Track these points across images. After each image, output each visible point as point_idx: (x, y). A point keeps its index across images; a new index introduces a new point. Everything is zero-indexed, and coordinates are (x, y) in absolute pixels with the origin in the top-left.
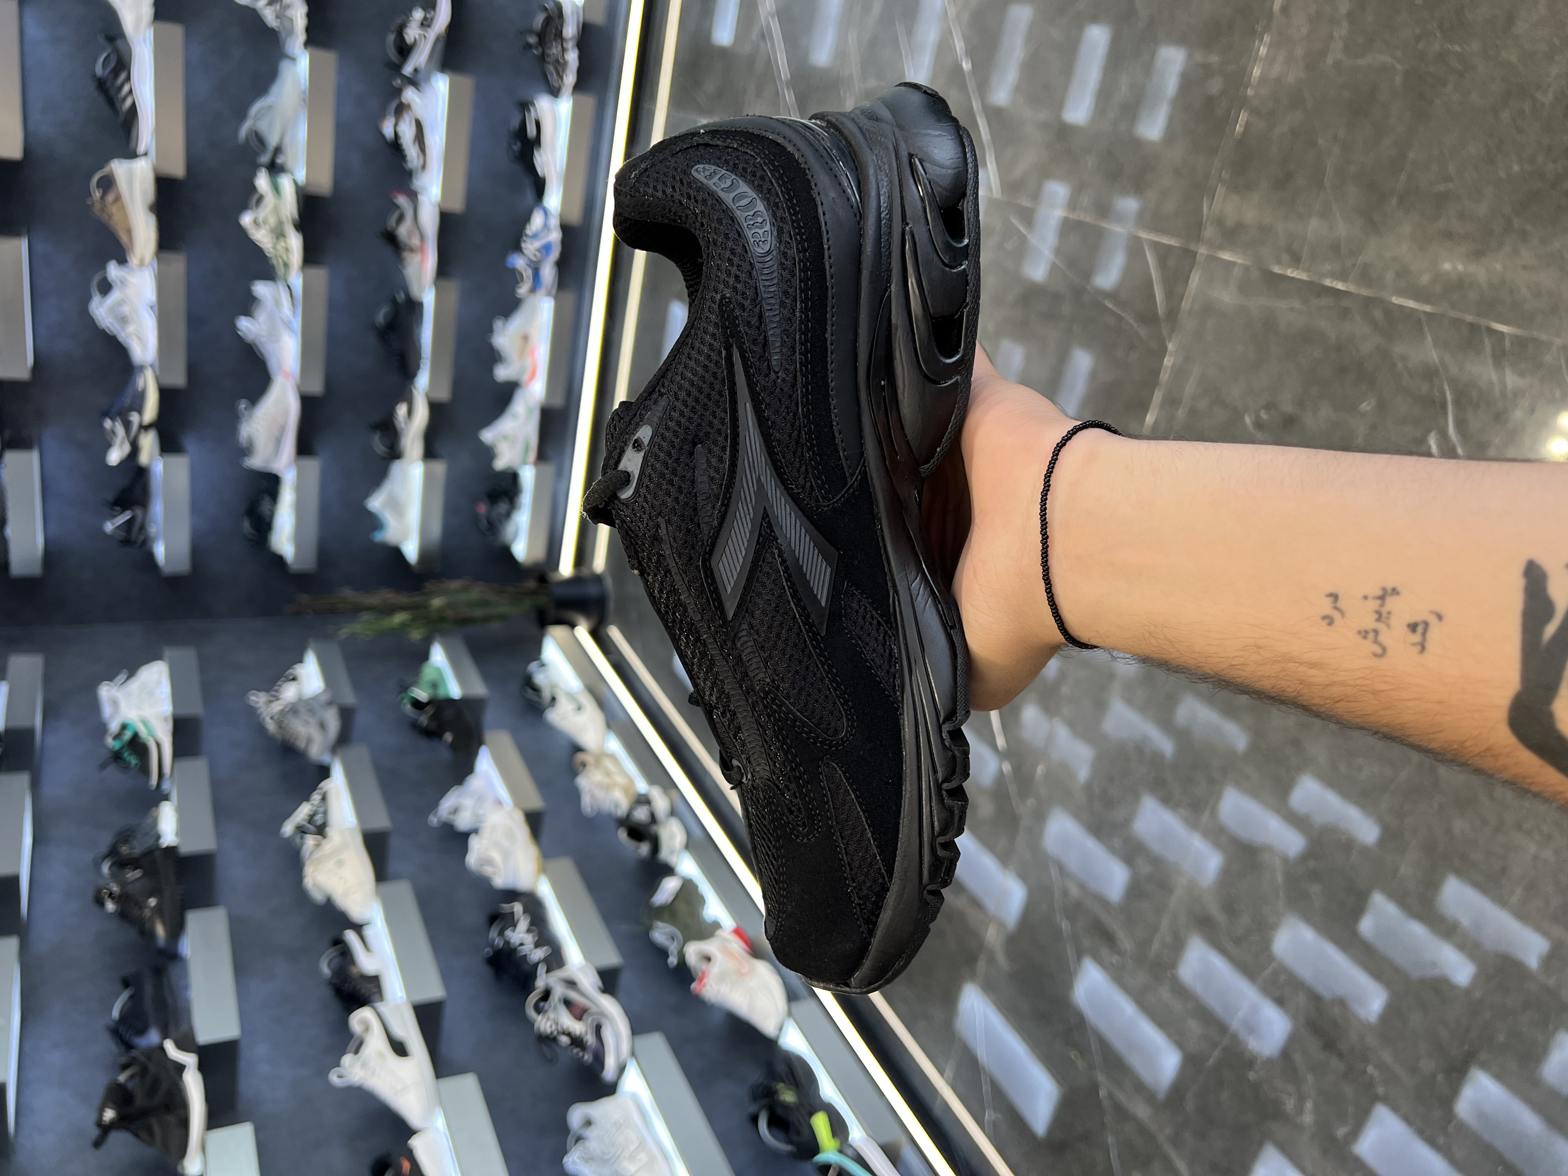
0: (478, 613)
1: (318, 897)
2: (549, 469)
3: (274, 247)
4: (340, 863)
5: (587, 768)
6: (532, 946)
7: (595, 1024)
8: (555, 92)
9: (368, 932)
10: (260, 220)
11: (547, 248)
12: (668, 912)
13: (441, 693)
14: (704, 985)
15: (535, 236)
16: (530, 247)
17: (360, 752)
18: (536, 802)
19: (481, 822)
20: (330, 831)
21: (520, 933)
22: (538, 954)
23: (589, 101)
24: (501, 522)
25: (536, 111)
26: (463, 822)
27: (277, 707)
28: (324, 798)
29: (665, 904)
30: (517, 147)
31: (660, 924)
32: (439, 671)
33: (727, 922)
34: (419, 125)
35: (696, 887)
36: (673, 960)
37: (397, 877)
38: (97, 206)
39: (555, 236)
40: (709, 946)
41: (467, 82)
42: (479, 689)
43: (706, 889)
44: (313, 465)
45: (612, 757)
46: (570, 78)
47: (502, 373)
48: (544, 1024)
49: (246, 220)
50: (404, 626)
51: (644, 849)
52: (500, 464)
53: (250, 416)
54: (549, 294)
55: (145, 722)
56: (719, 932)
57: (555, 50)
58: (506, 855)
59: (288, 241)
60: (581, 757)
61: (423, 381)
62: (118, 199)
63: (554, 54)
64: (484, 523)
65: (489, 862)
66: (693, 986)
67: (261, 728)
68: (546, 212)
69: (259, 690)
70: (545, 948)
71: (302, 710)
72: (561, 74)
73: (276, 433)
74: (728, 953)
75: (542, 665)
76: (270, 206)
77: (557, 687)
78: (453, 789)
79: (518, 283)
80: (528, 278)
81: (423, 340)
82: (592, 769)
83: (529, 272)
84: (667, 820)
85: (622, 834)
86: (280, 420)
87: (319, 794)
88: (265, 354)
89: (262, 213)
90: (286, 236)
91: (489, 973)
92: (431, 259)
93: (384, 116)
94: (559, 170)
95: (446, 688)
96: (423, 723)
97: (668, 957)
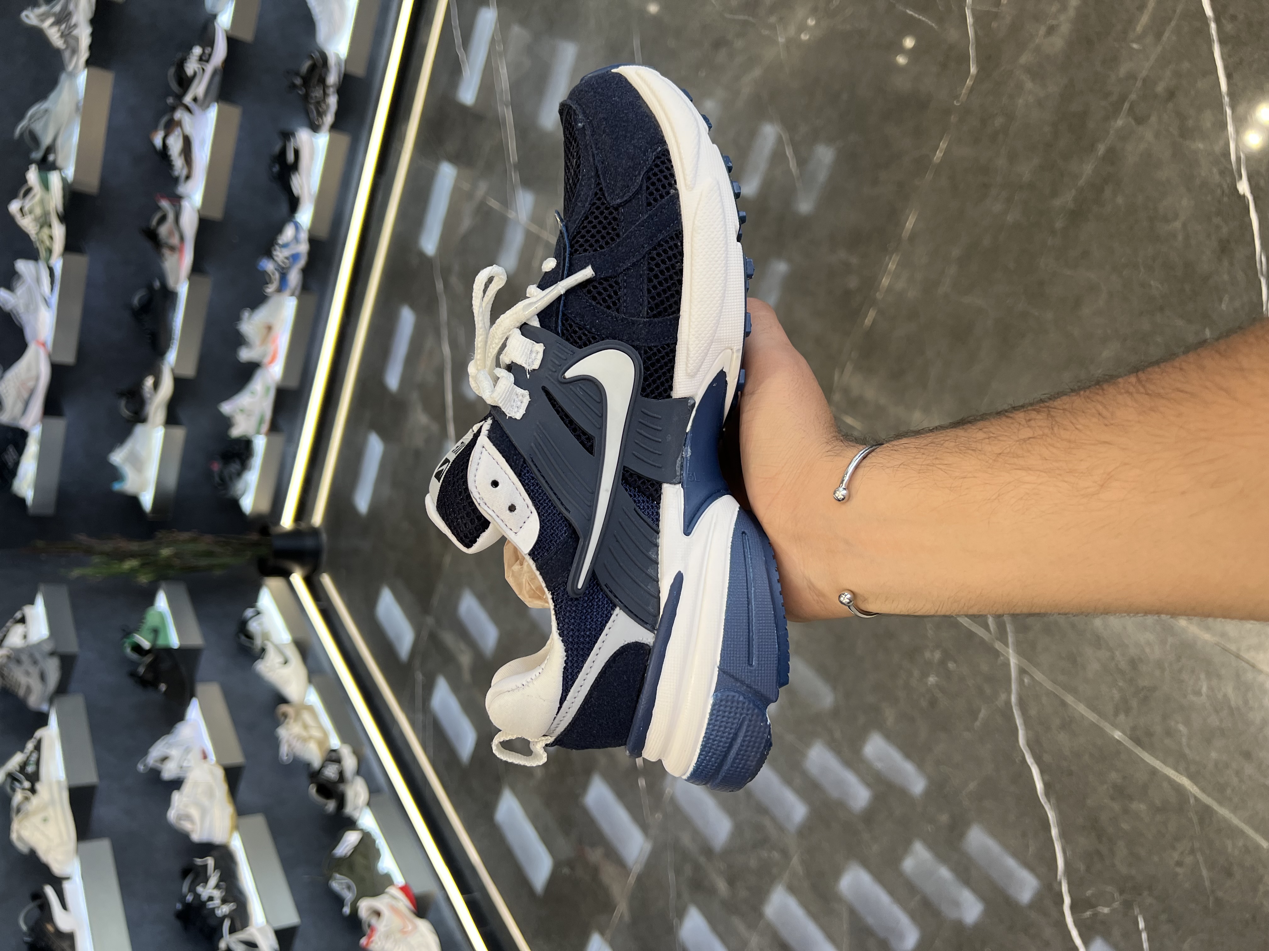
0: (203, 562)
1: (22, 848)
2: (279, 439)
3: (37, 234)
4: (45, 820)
5: (287, 720)
6: (220, 901)
8: (315, 128)
9: (66, 888)
10: (26, 209)
11: (295, 257)
12: (346, 864)
13: (161, 642)
14: (372, 942)
15: (285, 246)
16: (280, 255)
17: (75, 701)
18: (236, 758)
19: (185, 775)
20: (38, 785)
21: (209, 889)
22: (224, 910)
23: (344, 140)
24: (231, 479)
25: (295, 142)
26: (169, 772)
28: (38, 747)
29: (345, 856)
30: (276, 169)
31: (338, 876)
32: (161, 616)
33: (399, 879)
34: (187, 143)
35: (374, 841)
36: (347, 910)
37: (99, 835)
39: (303, 248)
40: (379, 903)
41: (235, 112)
42: (196, 639)
43: (381, 843)
44: (59, 425)
45: (310, 709)
46: (329, 119)
47: (245, 355)
49: (14, 207)
50: (133, 571)
51: (331, 806)
52: (236, 432)
54: (292, 294)
56: (389, 888)
57: (317, 93)
58: (204, 812)
59: (53, 230)
60: (284, 708)
61: (172, 357)
63: (316, 97)
64: (217, 479)
65: (188, 817)
66: (363, 941)
68: (297, 227)
70: (232, 904)
71: (24, 658)
72: (321, 114)
73: (26, 395)
74: (394, 910)
75: (258, 613)
76: (37, 198)
77: (268, 640)
78: (163, 737)
79: (267, 284)
80: (275, 280)
81: (174, 324)
82: (292, 721)
83: (277, 276)
84: (353, 778)
85: (313, 790)
86: (31, 384)
87: (33, 742)
88: (22, 323)
89: (28, 204)
90: (50, 226)
91: (178, 924)
92: (188, 258)
93: (155, 128)
94: (312, 193)
95: (166, 636)
96: (141, 670)
97: (342, 907)
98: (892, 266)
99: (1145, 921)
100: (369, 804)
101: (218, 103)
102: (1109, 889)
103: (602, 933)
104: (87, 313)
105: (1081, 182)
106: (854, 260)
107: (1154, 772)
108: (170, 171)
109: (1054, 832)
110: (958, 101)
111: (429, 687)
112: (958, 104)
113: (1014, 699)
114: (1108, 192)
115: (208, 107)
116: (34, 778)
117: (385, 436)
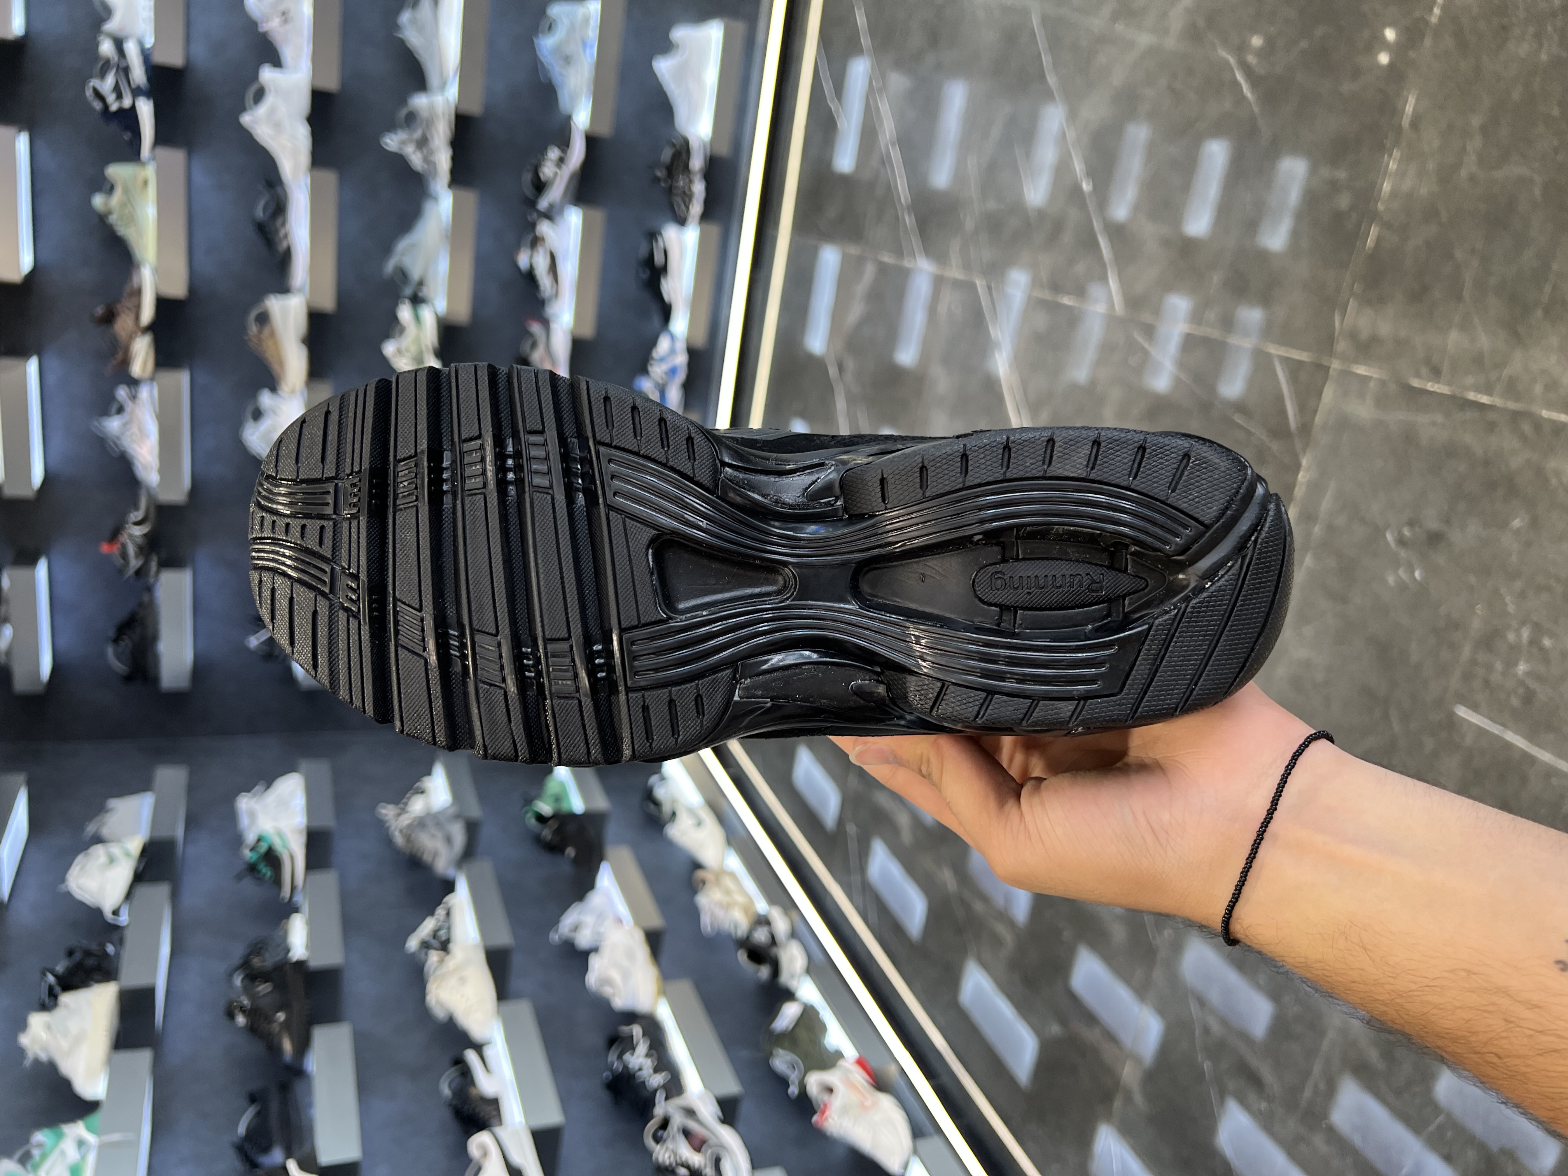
1: (440, 1014)
4: (463, 980)
5: (707, 885)
6: (651, 1071)
7: (714, 1158)
8: (682, 222)
9: (488, 1052)
10: (402, 348)
11: (673, 371)
12: (789, 1039)
13: (565, 807)
14: (826, 1119)
15: (661, 359)
16: (657, 370)
17: (484, 866)
18: (656, 921)
19: (600, 941)
20: (451, 946)
21: (638, 1057)
22: (656, 1080)
23: (714, 230)
25: (663, 240)
26: (583, 940)
27: (405, 820)
28: (448, 914)
29: (786, 1030)
30: (645, 275)
31: (781, 1051)
32: (562, 785)
33: (850, 1052)
34: (553, 259)
35: (818, 1013)
36: (793, 1090)
37: (519, 996)
38: (255, 340)
39: (681, 359)
40: (831, 1077)
41: (599, 215)
42: (601, 803)
43: (827, 1016)
45: (732, 875)
46: (696, 208)
48: (662, 1154)
49: (389, 349)
51: (764, 972)
55: (280, 834)
56: (841, 1062)
57: (682, 183)
58: (626, 975)
60: (700, 874)
62: (273, 334)
63: (681, 186)
65: (608, 982)
66: (815, 1118)
67: (389, 841)
68: (672, 336)
69: (389, 803)
70: (663, 1074)
71: (429, 823)
72: (688, 205)
74: (850, 1084)
75: (663, 779)
76: (411, 336)
77: (678, 804)
78: (574, 905)
82: (712, 887)
84: (787, 941)
85: (742, 956)
87: (443, 908)
89: (403, 343)
91: (608, 1095)
93: (520, 249)
94: (685, 295)
95: (569, 802)
96: (546, 838)
97: (789, 1086)
100: (809, 971)
101: (579, 206)
108: (537, 293)
111: (865, 849)
115: (569, 211)
116: (444, 946)
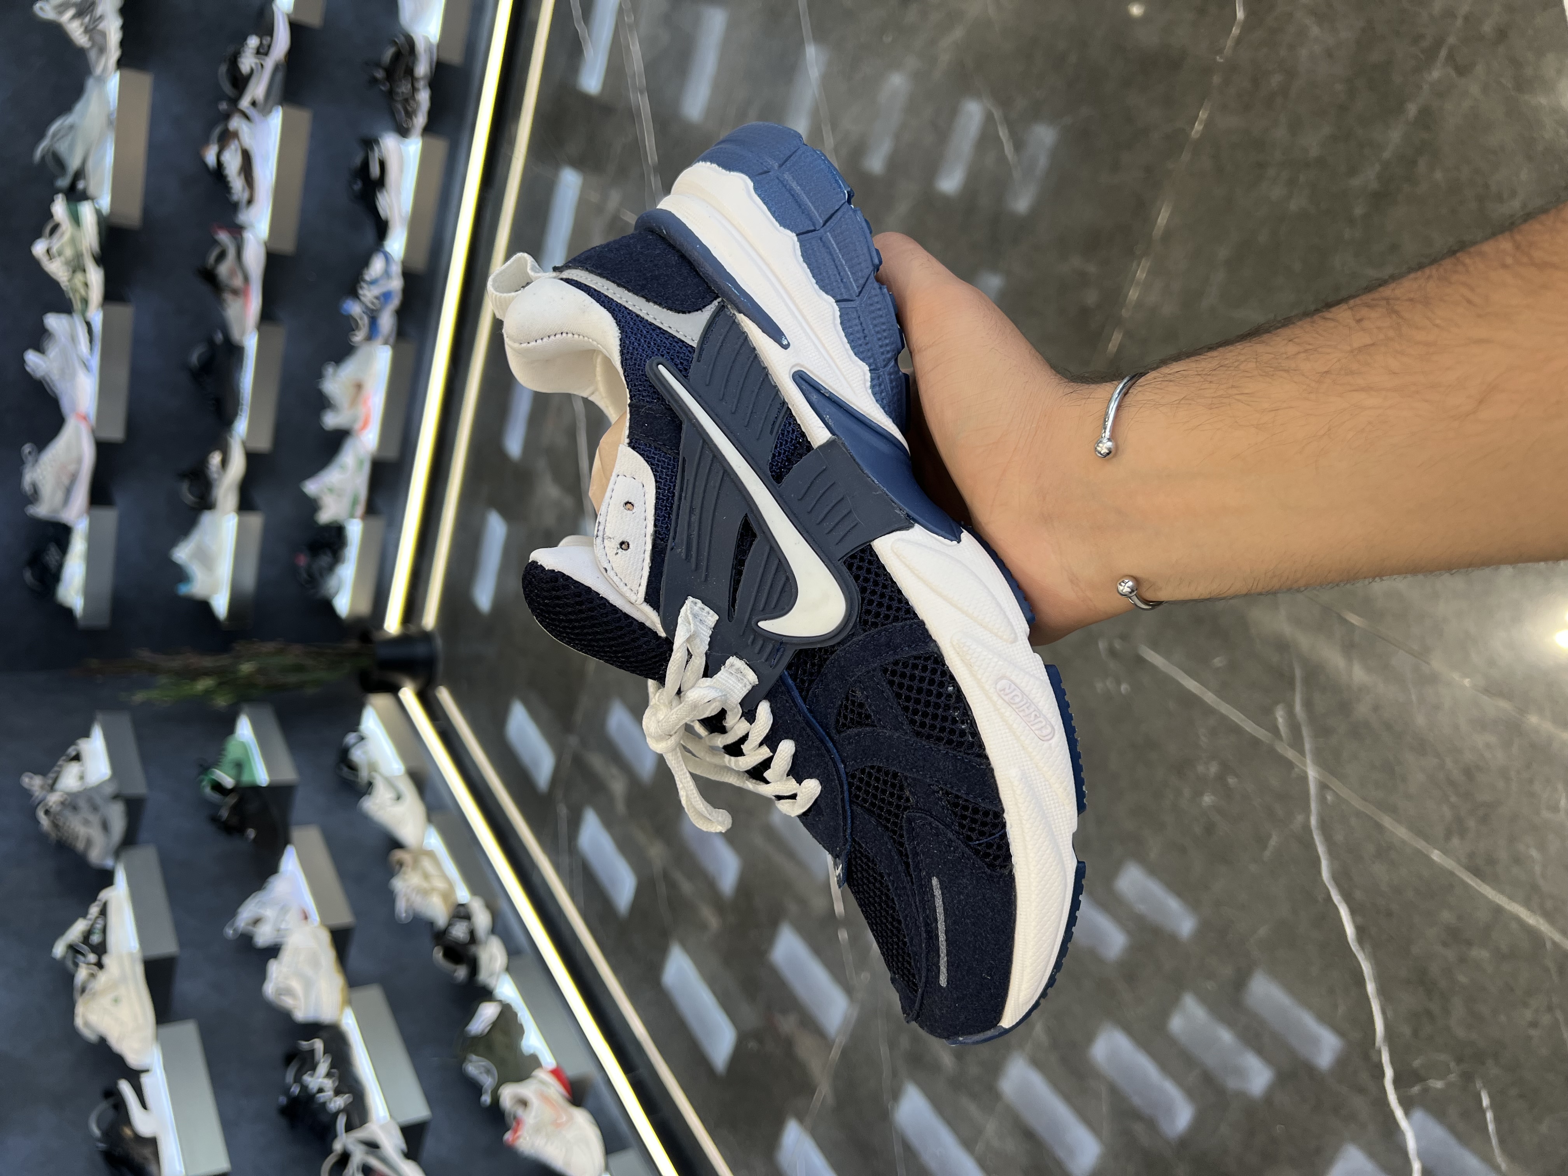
0: (293, 679)
1: (90, 1036)
2: (378, 523)
3: (70, 280)
4: (116, 1001)
5: (404, 869)
6: (332, 1093)
8: (403, 132)
9: (144, 1082)
10: (54, 250)
11: (386, 296)
12: (483, 1044)
13: (246, 779)
14: (518, 1137)
15: (373, 282)
16: (368, 294)
17: (146, 853)
18: (344, 917)
19: (284, 938)
20: (105, 958)
21: (318, 1078)
22: (338, 1103)
23: (440, 146)
24: (321, 575)
25: (380, 151)
26: (263, 936)
27: (54, 799)
28: (103, 912)
29: (481, 1034)
30: (358, 186)
31: (474, 1057)
32: (244, 747)
33: (548, 1060)
34: (247, 159)
35: (516, 1015)
36: (486, 1099)
37: (182, 1017)
39: (396, 284)
40: (526, 1090)
41: (303, 117)
42: (288, 774)
43: (525, 1017)
44: (109, 516)
45: (431, 854)
46: (420, 120)
47: (331, 420)
49: (39, 249)
50: (208, 692)
51: (461, 973)
52: (325, 516)
53: (36, 461)
54: (386, 343)
56: (537, 1071)
57: (404, 88)
58: (308, 984)
59: (88, 275)
60: (398, 854)
61: (241, 427)
63: (403, 93)
64: (304, 575)
65: (289, 992)
66: (508, 1136)
68: (387, 258)
69: (36, 773)
70: (347, 1095)
71: (82, 803)
72: (410, 114)
73: (66, 481)
74: (545, 1098)
75: (362, 738)
76: (67, 237)
77: (375, 771)
78: (254, 895)
79: (353, 330)
80: (364, 325)
81: (241, 385)
82: (409, 870)
83: (366, 320)
84: (487, 939)
85: (438, 954)
86: (72, 468)
87: (98, 906)
88: (57, 392)
89: (57, 243)
90: (84, 271)
91: (283, 1122)
92: (254, 303)
93: (206, 142)
94: (403, 214)
95: (252, 772)
96: (224, 813)
97: (481, 1095)
98: (1141, 275)
99: (1491, 1097)
100: (508, 969)
101: (282, 107)
102: (1442, 1057)
103: (801, 1120)
104: (136, 375)
105: (1386, 155)
106: (1092, 269)
107: (1498, 910)
108: (227, 195)
109: (1371, 988)
110: (1221, 58)
111: (575, 823)
112: (1222, 61)
113: (1313, 821)
114: (1422, 165)
115: (270, 111)
116: (101, 949)
117: (508, 515)
